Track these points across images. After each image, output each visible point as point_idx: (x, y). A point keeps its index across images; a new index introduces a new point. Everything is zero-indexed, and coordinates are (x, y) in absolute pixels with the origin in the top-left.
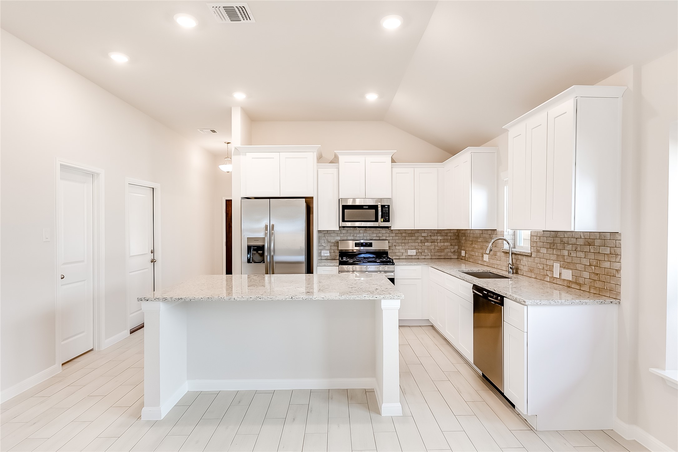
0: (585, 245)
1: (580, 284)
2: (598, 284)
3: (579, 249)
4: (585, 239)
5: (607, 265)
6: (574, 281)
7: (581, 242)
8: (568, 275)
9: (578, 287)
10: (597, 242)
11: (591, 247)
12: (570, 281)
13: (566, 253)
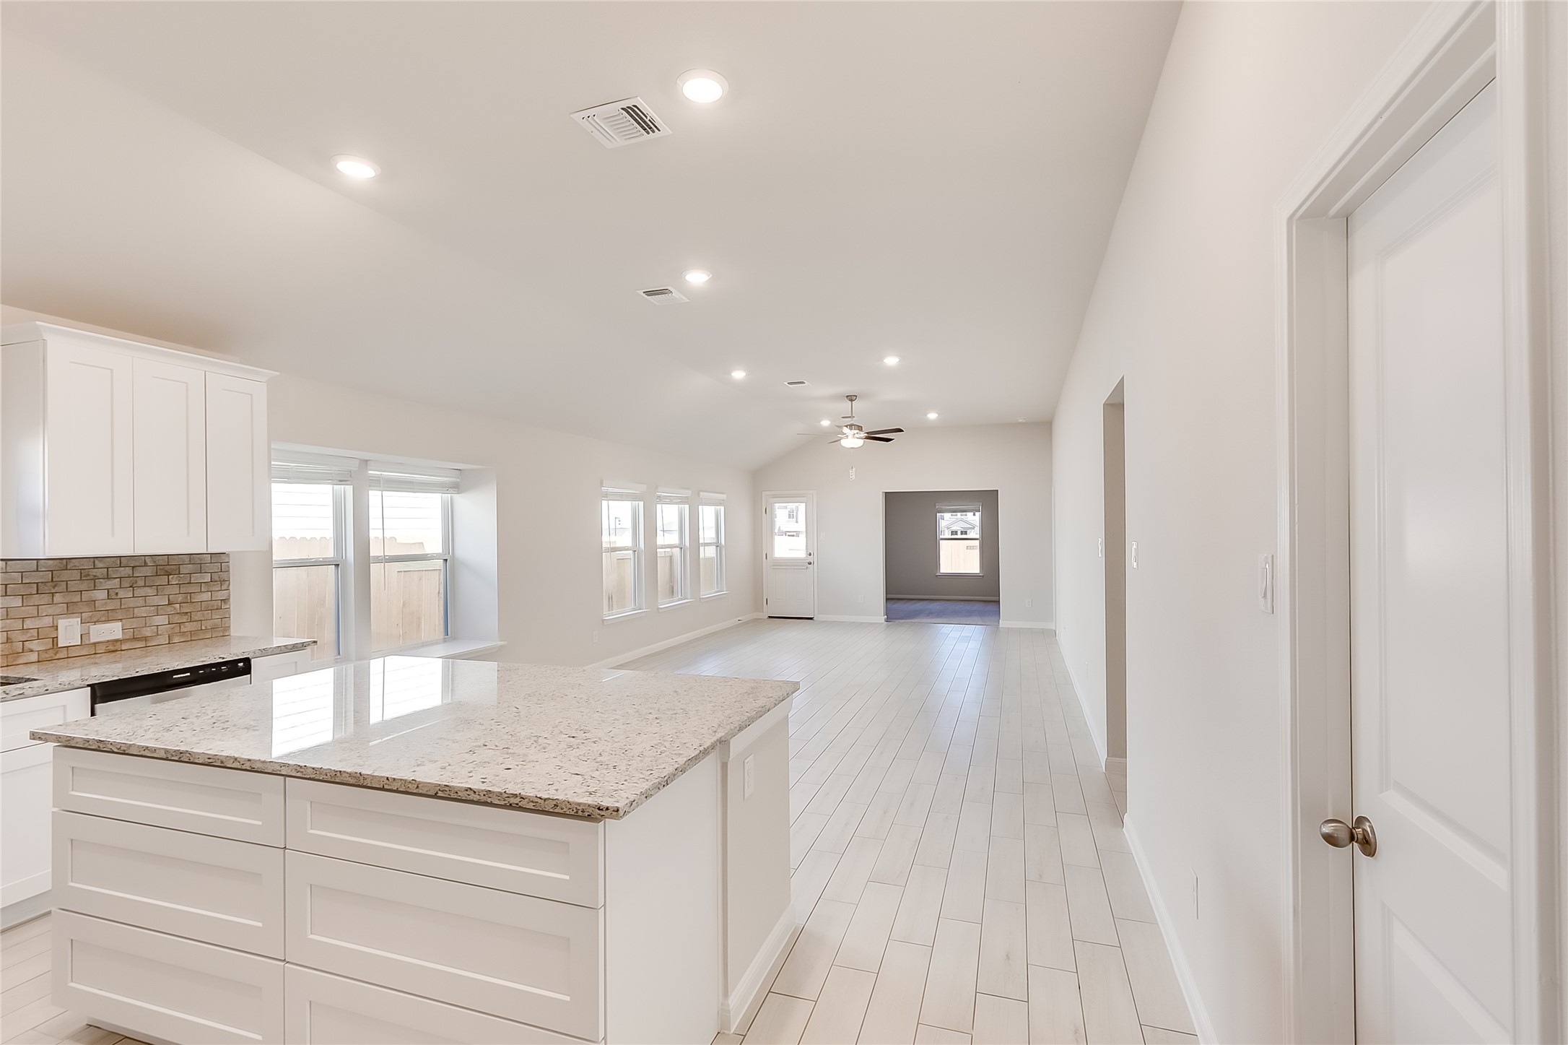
0: (157, 575)
1: (146, 639)
2: (188, 627)
3: (141, 583)
4: (157, 566)
5: (206, 596)
6: (128, 637)
7: (147, 571)
8: (113, 630)
9: (142, 644)
10: (184, 569)
11: (170, 577)
12: (117, 641)
13: (100, 595)
